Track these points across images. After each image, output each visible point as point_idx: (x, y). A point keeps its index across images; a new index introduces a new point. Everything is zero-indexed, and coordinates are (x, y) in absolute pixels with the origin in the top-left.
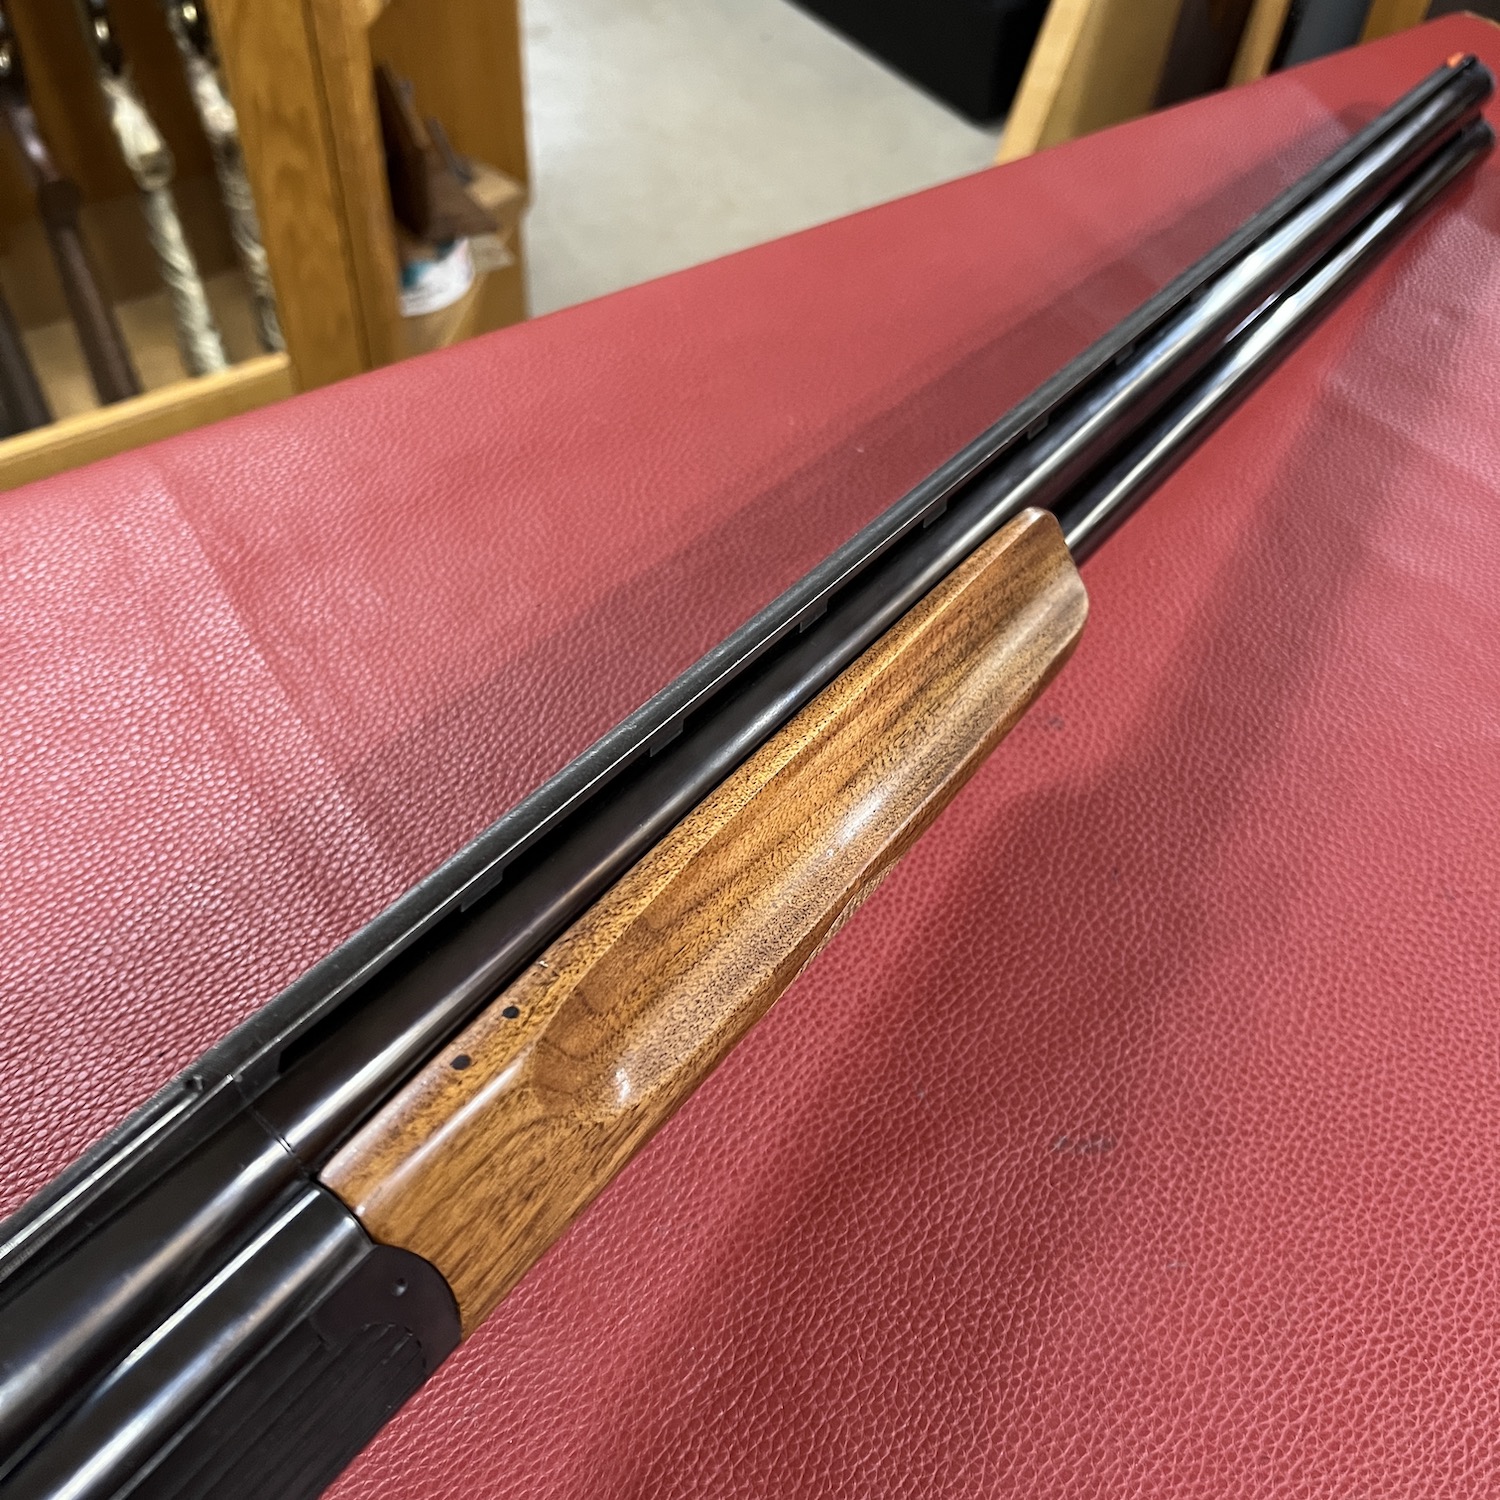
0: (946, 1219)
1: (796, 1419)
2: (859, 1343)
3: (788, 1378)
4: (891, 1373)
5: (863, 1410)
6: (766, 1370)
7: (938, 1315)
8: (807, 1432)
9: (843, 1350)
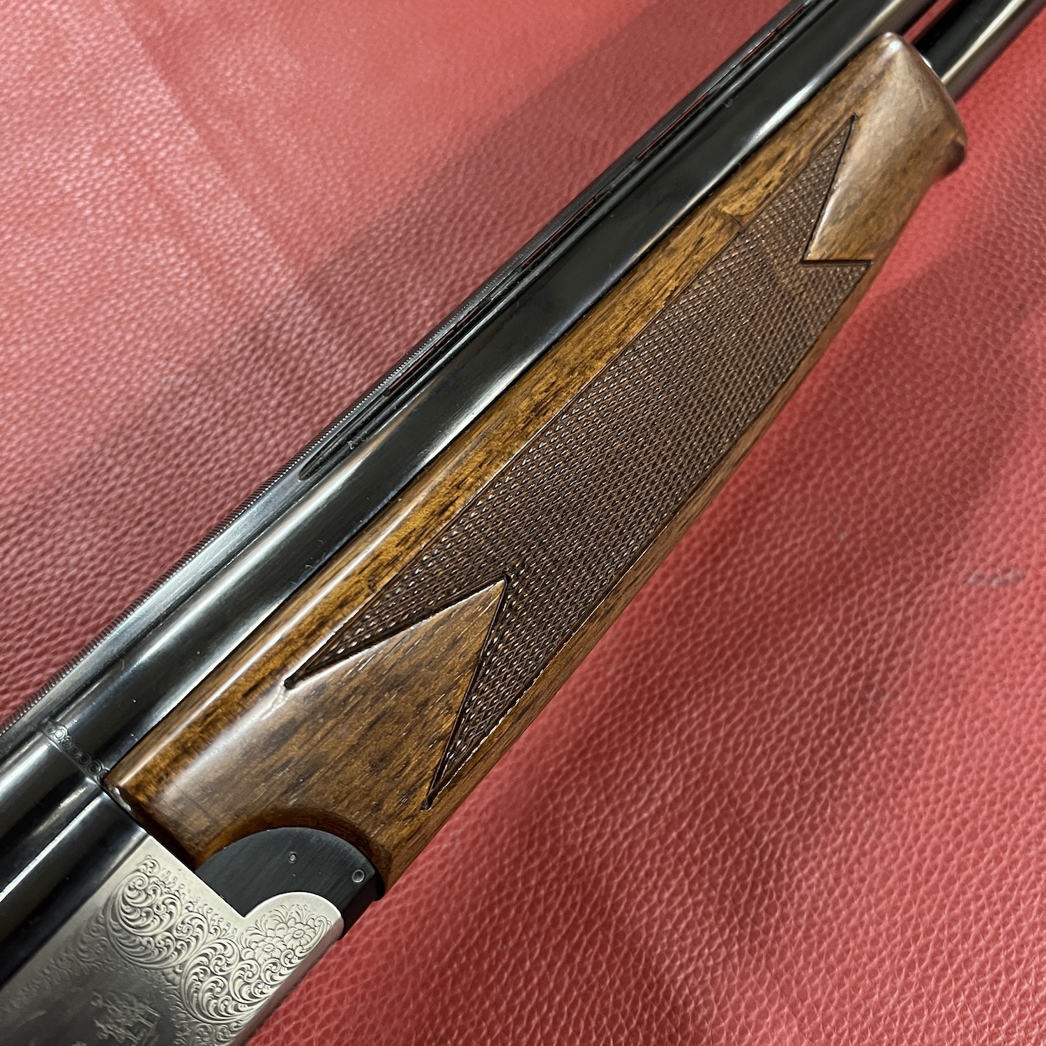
0: (869, 653)
1: (742, 837)
2: (794, 768)
3: (732, 802)
4: (824, 795)
5: (801, 828)
6: (712, 794)
7: (864, 742)
8: (752, 850)
9: (779, 774)
